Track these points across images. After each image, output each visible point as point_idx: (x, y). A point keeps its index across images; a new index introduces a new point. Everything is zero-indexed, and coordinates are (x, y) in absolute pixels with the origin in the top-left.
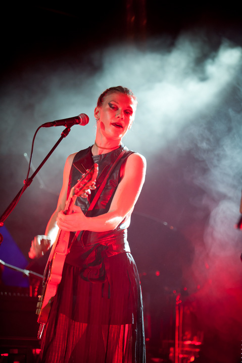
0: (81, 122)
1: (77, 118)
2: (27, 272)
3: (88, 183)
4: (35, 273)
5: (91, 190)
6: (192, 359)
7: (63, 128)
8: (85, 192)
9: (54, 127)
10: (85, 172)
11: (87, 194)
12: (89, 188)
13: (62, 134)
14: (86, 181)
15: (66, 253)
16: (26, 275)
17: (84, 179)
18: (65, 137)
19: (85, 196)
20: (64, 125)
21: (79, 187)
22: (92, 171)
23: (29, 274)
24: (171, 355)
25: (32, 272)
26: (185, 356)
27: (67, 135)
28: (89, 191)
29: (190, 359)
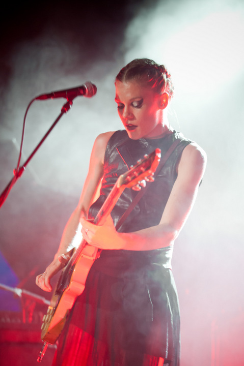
1: (82, 88)
2: (19, 292)
3: (145, 171)
4: (29, 293)
5: (146, 181)
8: (137, 183)
10: (143, 158)
11: (140, 185)
12: (144, 179)
14: (142, 169)
15: (94, 258)
16: (17, 296)
17: (139, 166)
19: (136, 188)
21: (130, 174)
22: (152, 158)
23: (22, 294)
25: (25, 292)
28: (144, 182)
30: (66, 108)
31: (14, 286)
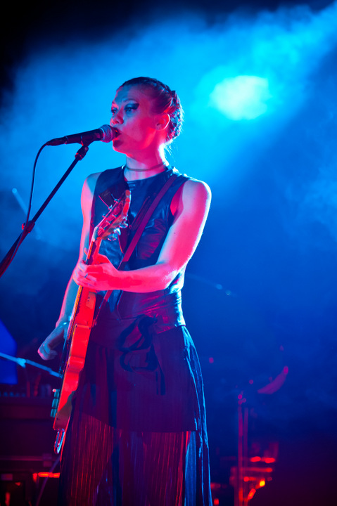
0: (104, 137)
1: (98, 131)
2: (22, 362)
3: (117, 218)
4: (33, 364)
6: (262, 483)
7: (77, 146)
8: (113, 233)
9: (65, 145)
10: (113, 203)
12: (118, 227)
13: (76, 156)
14: (113, 216)
16: (20, 366)
17: (110, 214)
18: (80, 159)
19: (113, 238)
20: (80, 143)
21: (103, 225)
22: (122, 201)
23: (26, 364)
24: (232, 478)
25: (29, 362)
26: (253, 479)
27: (83, 157)
28: (118, 230)
29: (259, 483)
30: (81, 155)
31: (17, 356)
